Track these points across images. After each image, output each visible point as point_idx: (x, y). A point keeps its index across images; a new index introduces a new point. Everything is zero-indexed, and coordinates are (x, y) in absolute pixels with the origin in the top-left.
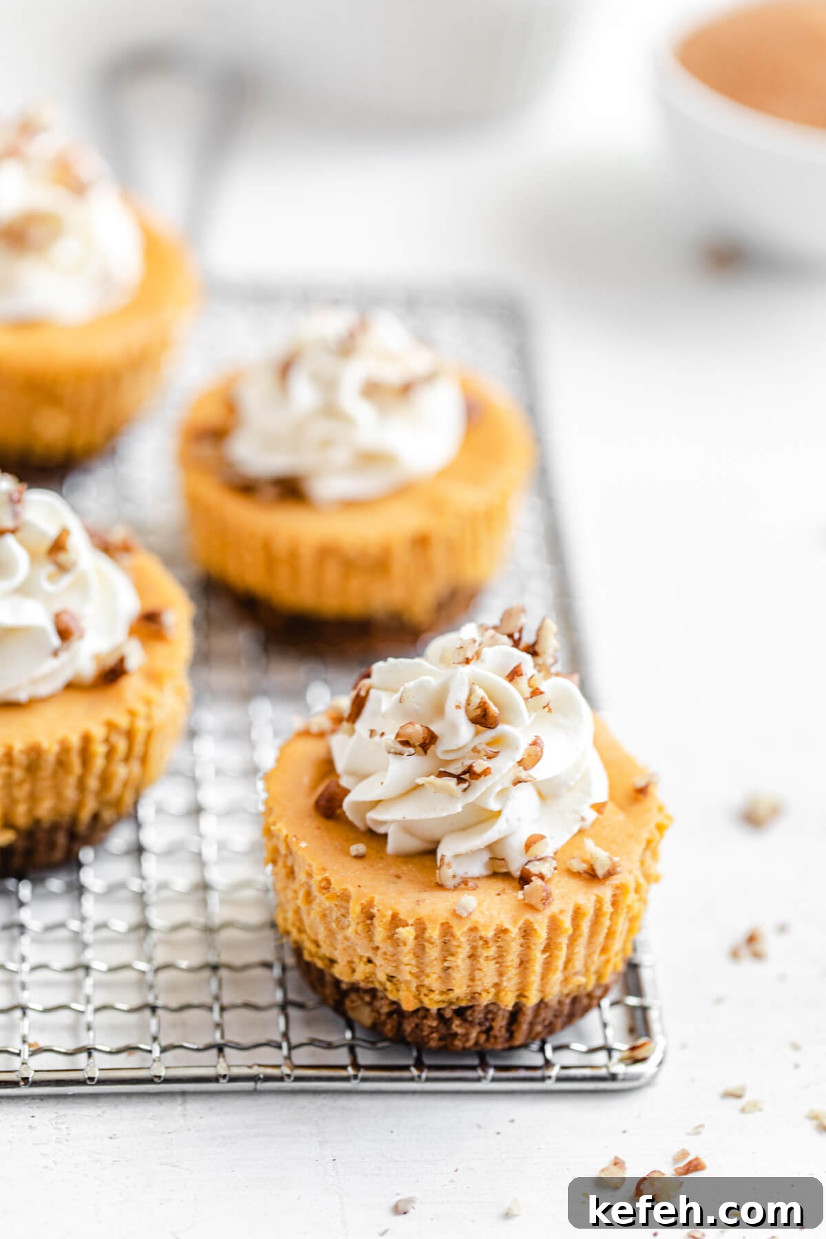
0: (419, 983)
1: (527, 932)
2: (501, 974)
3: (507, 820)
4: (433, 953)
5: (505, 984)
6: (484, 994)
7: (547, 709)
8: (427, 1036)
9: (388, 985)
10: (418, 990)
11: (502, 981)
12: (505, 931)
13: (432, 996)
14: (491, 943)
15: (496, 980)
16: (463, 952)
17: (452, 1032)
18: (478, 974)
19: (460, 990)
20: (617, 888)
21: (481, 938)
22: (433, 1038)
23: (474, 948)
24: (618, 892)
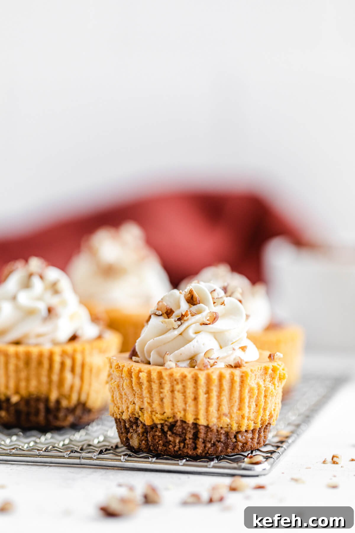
0: (152, 410)
1: (196, 380)
2: (186, 404)
3: (197, 342)
4: (155, 387)
5: (188, 408)
6: (178, 413)
7: (223, 304)
8: (157, 442)
9: (140, 413)
10: (152, 414)
11: (186, 407)
12: (185, 377)
13: (157, 415)
14: (180, 383)
15: (184, 406)
16: (167, 387)
17: (168, 440)
18: (175, 401)
19: (168, 412)
20: (243, 373)
21: (175, 380)
22: (160, 444)
23: (172, 386)
24: (243, 374)
